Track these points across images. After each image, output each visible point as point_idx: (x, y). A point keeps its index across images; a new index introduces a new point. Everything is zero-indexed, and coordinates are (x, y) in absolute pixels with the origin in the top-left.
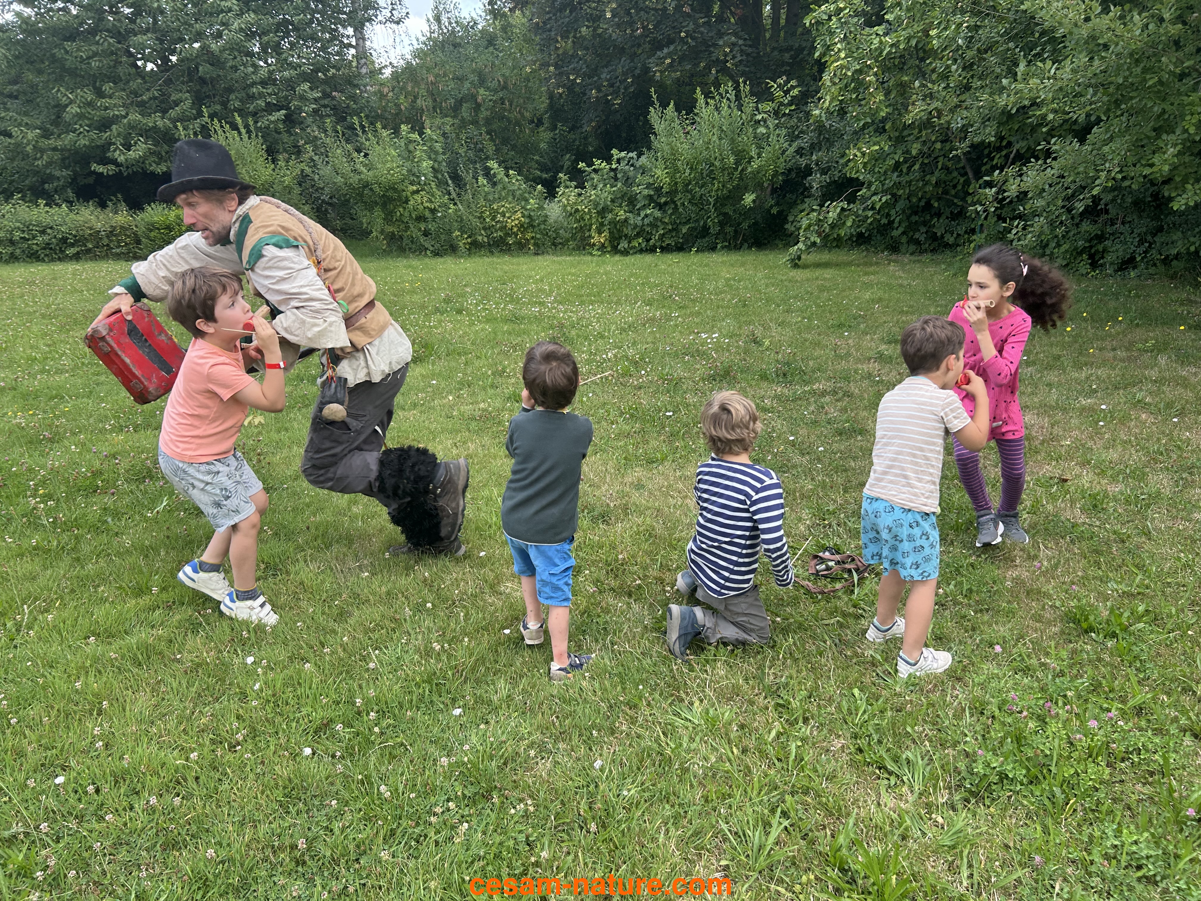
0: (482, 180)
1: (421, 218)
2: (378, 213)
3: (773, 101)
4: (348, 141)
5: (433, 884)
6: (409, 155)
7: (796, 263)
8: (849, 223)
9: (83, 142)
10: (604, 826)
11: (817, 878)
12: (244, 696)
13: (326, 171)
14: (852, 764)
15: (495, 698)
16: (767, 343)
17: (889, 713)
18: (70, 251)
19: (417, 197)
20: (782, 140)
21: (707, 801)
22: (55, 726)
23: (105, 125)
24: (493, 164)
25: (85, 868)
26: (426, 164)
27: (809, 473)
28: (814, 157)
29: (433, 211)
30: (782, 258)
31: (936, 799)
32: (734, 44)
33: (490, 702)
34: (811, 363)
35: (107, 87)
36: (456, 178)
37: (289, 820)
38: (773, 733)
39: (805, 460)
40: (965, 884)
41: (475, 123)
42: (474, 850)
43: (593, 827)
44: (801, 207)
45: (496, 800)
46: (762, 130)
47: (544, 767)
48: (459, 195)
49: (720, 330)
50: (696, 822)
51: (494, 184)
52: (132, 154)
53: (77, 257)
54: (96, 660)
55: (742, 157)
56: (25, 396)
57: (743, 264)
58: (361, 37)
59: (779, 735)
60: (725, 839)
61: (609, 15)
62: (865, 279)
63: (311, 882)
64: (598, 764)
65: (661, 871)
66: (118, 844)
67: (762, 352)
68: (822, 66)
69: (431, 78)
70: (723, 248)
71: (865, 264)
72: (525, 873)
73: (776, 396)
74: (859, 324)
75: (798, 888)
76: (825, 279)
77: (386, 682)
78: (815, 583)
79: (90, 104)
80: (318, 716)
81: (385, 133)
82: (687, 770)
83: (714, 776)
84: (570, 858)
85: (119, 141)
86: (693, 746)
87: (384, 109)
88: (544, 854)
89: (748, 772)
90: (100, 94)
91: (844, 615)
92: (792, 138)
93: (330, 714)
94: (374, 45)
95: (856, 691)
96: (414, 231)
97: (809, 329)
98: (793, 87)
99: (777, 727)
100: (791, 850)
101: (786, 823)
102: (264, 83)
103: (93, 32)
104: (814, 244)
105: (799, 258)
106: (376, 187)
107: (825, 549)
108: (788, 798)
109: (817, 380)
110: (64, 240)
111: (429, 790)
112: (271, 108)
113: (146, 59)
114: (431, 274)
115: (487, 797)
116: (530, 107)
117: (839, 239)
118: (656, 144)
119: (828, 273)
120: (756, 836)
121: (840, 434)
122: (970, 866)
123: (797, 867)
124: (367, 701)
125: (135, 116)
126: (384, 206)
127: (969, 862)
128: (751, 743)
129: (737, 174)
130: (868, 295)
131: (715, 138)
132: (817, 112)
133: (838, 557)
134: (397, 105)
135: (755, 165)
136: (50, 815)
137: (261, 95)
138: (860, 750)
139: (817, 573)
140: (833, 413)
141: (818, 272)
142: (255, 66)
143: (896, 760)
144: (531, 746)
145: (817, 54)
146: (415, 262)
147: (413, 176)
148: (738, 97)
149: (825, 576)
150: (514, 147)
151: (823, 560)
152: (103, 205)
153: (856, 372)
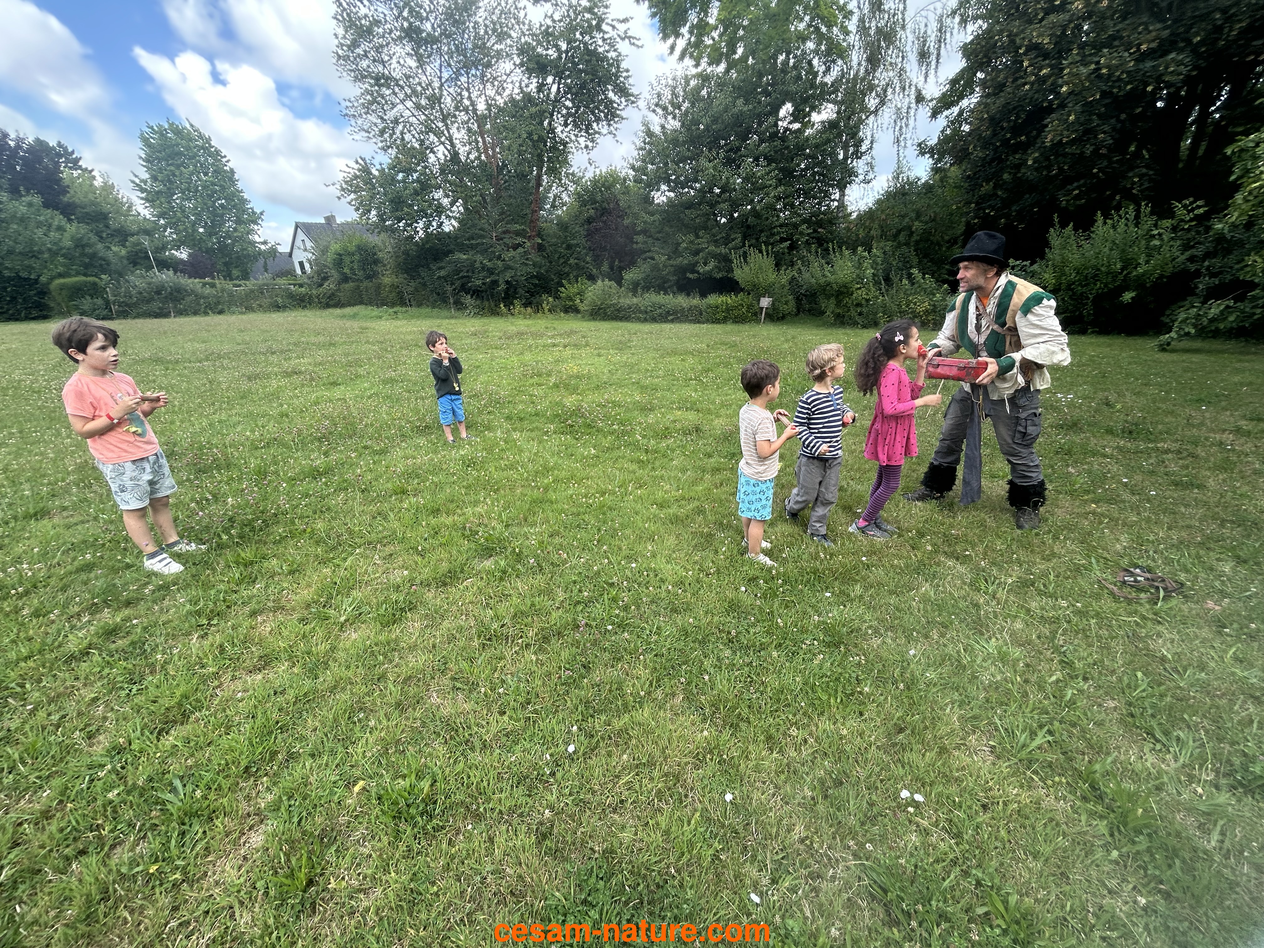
0: (905, 281)
1: (859, 305)
2: (833, 301)
3: (1173, 218)
4: (823, 258)
5: (797, 679)
6: (859, 266)
7: (1163, 348)
8: (1231, 318)
9: (686, 262)
10: (908, 688)
11: (1068, 783)
12: (716, 552)
13: (806, 275)
14: (1122, 721)
15: (852, 595)
16: (1119, 406)
17: (1169, 699)
18: (670, 318)
19: (859, 292)
20: (1174, 250)
21: (987, 701)
22: (635, 541)
23: (697, 253)
24: (915, 271)
25: (638, 607)
26: (870, 271)
27: (1136, 509)
28: (1206, 263)
29: (868, 301)
30: (1151, 343)
31: (1201, 775)
32: (1143, 175)
33: (848, 596)
34: (1160, 427)
35: (701, 233)
36: (887, 280)
37: (729, 619)
38: (1054, 678)
39: (1135, 498)
40: (1213, 843)
41: (907, 244)
42: (824, 671)
43: (901, 686)
44: (1182, 304)
45: (842, 649)
46: (1157, 242)
47: (876, 642)
48: (887, 290)
49: (1076, 393)
50: (976, 711)
51: (913, 284)
52: (707, 268)
53: (672, 321)
54: (655, 516)
55: (1129, 263)
56: (642, 387)
57: (1109, 345)
58: (843, 195)
59: (1058, 681)
60: (997, 729)
61: (1030, 163)
62: (1238, 365)
63: (734, 652)
64: (912, 652)
65: (943, 730)
66: (652, 602)
67: (1112, 413)
68: (1236, 187)
69: (883, 217)
70: (1093, 332)
71: (1241, 353)
72: (852, 694)
73: (1117, 447)
74: (1220, 401)
75: (1050, 782)
76: (1192, 362)
77: (790, 566)
78: (1120, 589)
79: (691, 242)
80: (751, 573)
81: (847, 252)
82: (977, 677)
83: (997, 688)
84: (882, 698)
85: (702, 261)
86: (984, 664)
87: (849, 238)
88: (866, 689)
89: (1025, 695)
90: (697, 237)
91: (1143, 618)
92: (1186, 247)
93: (757, 573)
94: (851, 199)
95: (1139, 674)
96: (853, 313)
97: (1164, 400)
98: (1199, 207)
99: (1058, 675)
100: (1051, 757)
101: (1050, 738)
102: (781, 226)
103: (700, 204)
104: (1188, 334)
105: (1169, 344)
106: (834, 286)
107: (1136, 566)
108: (1056, 724)
109: (1164, 440)
110: (668, 312)
111: (804, 630)
112: (783, 240)
113: (722, 216)
114: (859, 339)
115: (837, 646)
116: (950, 232)
117: (1217, 330)
118: (1049, 256)
119: (1196, 358)
120: (1023, 738)
121: (1176, 485)
122: (1223, 833)
123: (1053, 770)
124: (778, 573)
125: (712, 248)
126: (837, 296)
127: (1222, 830)
128: (1034, 678)
129: (1121, 277)
130: (1236, 379)
131: (1106, 250)
132: (1220, 226)
133: (1148, 575)
134: (857, 235)
135: (1140, 270)
136: (628, 579)
137: (779, 233)
138: (1132, 716)
139: (1124, 582)
140: (1173, 468)
141: (1185, 357)
142: (778, 216)
143: (1166, 733)
144: (870, 627)
145: (1233, 178)
146: (849, 331)
147: (860, 278)
148: (1137, 217)
149: (1132, 586)
150: (931, 260)
151: (1132, 574)
152: (688, 295)
153: (1207, 439)
